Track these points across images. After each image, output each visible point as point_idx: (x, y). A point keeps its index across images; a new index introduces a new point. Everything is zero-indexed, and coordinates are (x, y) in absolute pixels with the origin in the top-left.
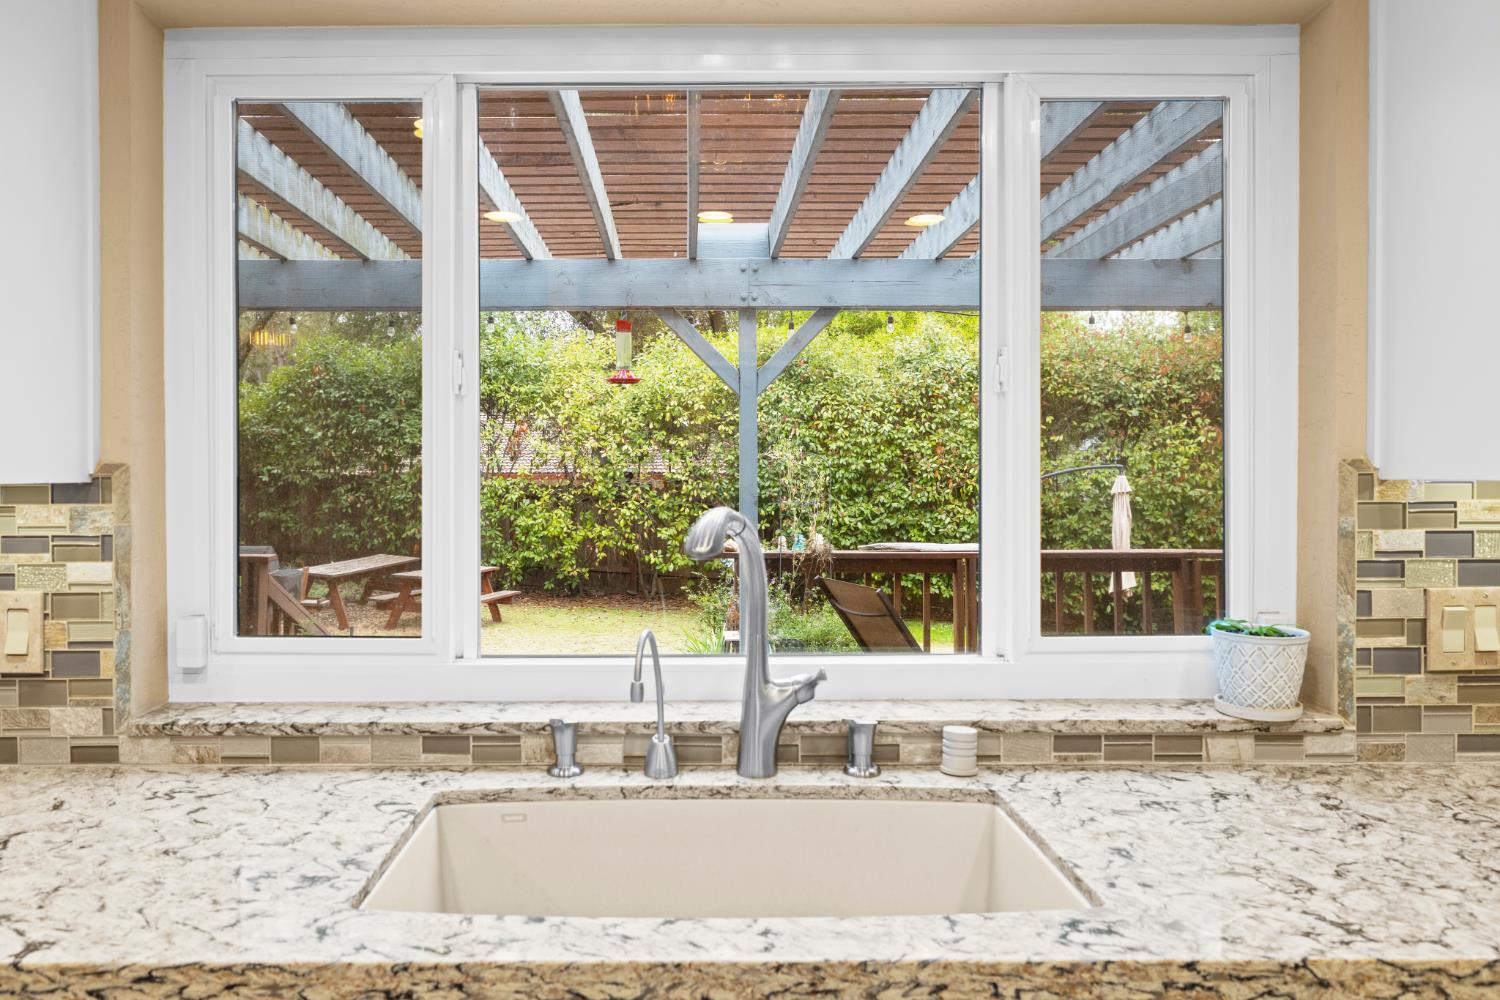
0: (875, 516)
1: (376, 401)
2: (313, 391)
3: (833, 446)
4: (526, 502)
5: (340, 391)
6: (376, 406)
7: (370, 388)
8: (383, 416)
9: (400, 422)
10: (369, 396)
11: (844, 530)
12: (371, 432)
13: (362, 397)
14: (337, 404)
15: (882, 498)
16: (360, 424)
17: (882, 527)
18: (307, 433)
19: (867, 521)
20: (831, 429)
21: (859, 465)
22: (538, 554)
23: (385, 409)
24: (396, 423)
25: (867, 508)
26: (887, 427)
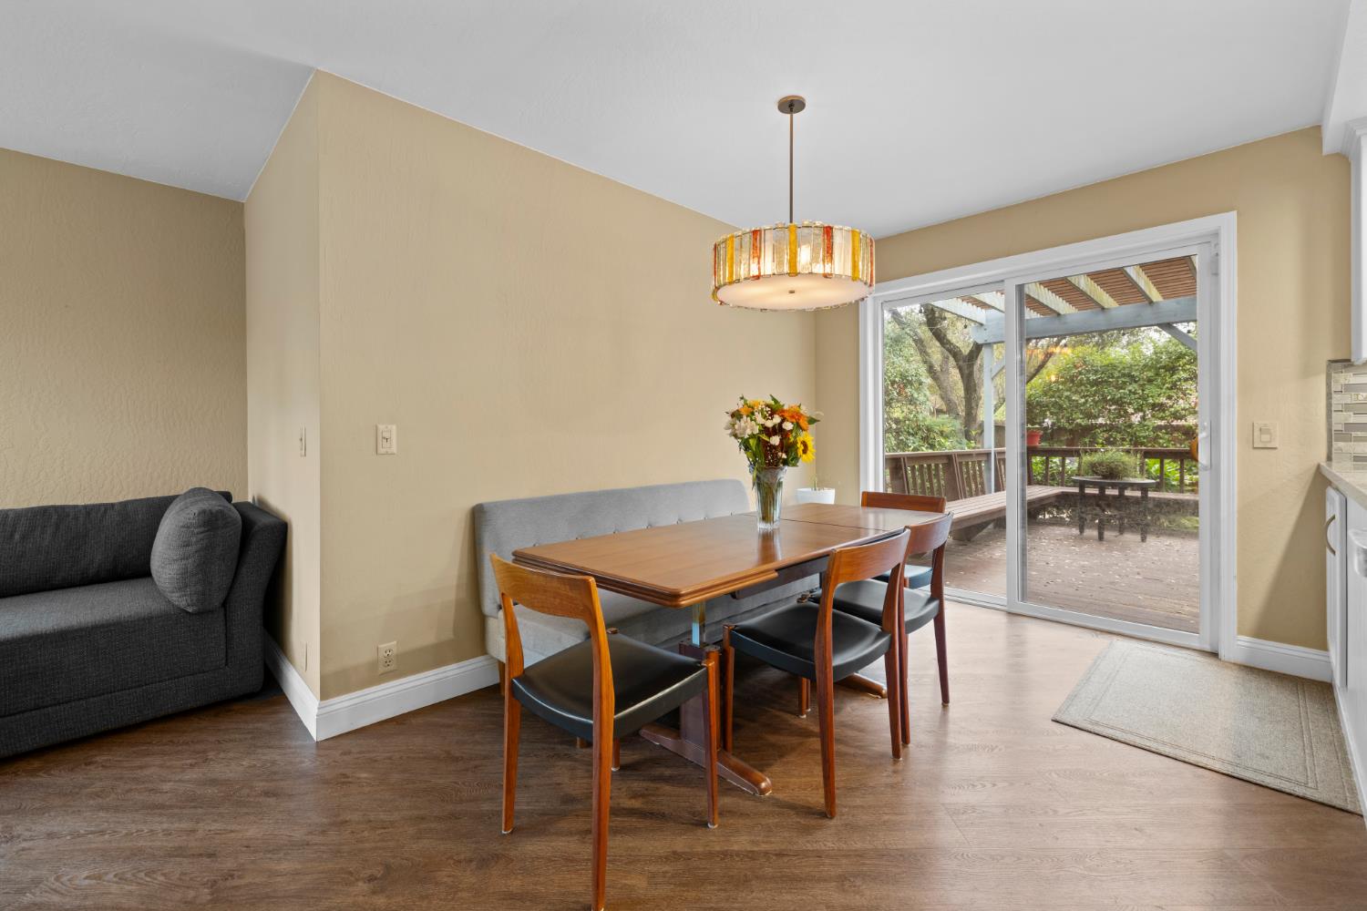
1: (1123, 379)
2: (1077, 377)
5: (1096, 375)
6: (1124, 383)
7: (1119, 372)
8: (1130, 388)
9: (1143, 390)
10: (1118, 377)
12: (1121, 397)
13: (1113, 377)
14: (1095, 383)
16: (1110, 392)
18: (1074, 400)
23: (1130, 384)
24: (1140, 391)
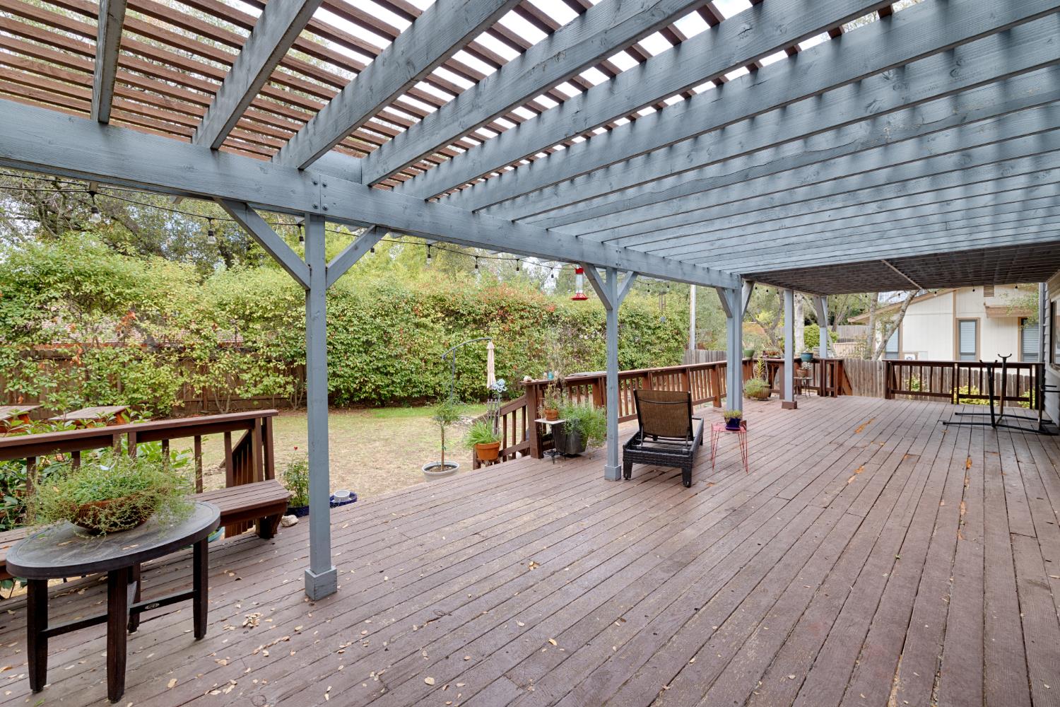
0: (371, 362)
3: (351, 329)
4: (135, 362)
11: (356, 369)
15: (374, 354)
17: (374, 367)
19: (367, 365)
20: (350, 321)
21: (364, 338)
22: (147, 395)
25: (368, 359)
26: (378, 320)
